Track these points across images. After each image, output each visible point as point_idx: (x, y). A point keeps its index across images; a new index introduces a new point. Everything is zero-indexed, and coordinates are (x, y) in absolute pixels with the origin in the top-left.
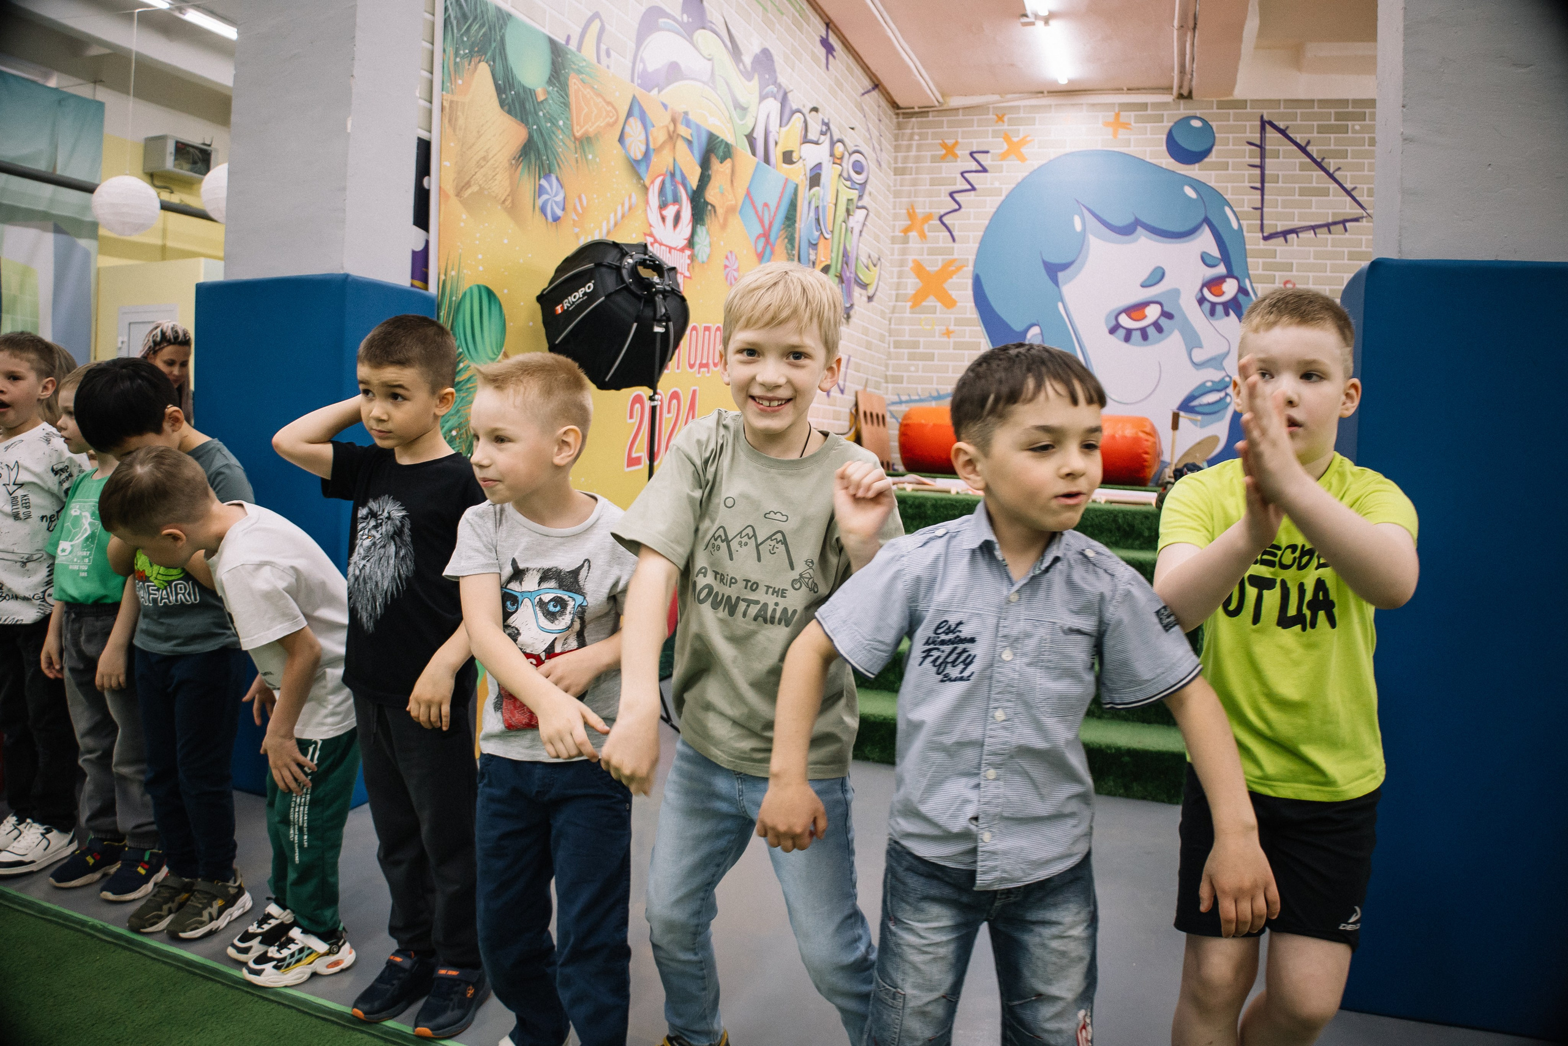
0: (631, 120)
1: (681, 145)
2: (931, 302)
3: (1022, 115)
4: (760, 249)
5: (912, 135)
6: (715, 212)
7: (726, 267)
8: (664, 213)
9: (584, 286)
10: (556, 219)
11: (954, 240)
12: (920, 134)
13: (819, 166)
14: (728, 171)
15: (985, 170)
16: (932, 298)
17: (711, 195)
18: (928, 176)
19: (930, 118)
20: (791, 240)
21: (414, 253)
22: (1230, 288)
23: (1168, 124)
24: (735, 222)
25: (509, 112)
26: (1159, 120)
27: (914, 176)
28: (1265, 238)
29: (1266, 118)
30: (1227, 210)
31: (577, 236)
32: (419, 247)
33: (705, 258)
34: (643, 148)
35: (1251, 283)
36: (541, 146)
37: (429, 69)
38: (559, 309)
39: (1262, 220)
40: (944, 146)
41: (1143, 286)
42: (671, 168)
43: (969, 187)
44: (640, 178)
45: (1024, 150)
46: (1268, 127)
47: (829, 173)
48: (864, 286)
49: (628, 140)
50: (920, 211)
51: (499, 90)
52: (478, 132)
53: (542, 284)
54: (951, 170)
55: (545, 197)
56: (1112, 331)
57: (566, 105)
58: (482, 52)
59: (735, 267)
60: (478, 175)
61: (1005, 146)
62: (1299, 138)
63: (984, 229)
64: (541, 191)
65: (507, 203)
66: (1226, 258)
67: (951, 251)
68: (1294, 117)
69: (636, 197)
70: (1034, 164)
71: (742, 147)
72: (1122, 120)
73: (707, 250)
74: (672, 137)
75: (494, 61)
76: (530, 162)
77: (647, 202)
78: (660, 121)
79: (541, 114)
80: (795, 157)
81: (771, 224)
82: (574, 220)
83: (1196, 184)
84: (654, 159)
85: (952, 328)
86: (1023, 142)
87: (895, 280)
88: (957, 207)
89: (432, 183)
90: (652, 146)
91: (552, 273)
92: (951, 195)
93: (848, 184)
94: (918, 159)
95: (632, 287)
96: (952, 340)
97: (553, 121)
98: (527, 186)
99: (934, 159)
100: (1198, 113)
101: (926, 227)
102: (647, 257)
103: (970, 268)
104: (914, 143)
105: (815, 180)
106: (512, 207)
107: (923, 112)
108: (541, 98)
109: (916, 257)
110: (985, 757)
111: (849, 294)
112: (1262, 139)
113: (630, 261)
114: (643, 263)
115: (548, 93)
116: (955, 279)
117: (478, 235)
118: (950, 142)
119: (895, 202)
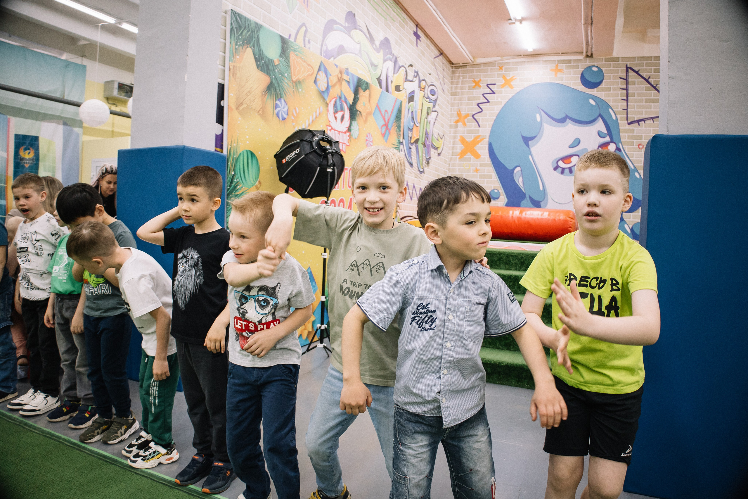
0: (320, 72)
1: (344, 84)
2: (468, 155)
3: (511, 66)
4: (383, 132)
5: (459, 77)
6: (361, 114)
7: (367, 140)
8: (336, 115)
9: (295, 150)
10: (284, 119)
11: (479, 126)
12: (463, 76)
13: (413, 92)
14: (367, 96)
15: (494, 93)
16: (469, 154)
17: (359, 106)
18: (467, 96)
19: (468, 69)
20: (399, 127)
21: (217, 136)
22: (612, 148)
23: (581, 70)
24: (371, 119)
25: (261, 70)
26: (577, 67)
27: (460, 96)
28: (629, 124)
29: (628, 66)
30: (610, 110)
31: (294, 127)
32: (219, 133)
33: (356, 137)
34: (326, 85)
35: (622, 145)
36: (276, 85)
37: (224, 51)
38: (284, 161)
39: (627, 115)
40: (474, 81)
41: (570, 147)
42: (339, 94)
43: (486, 101)
44: (324, 99)
45: (512, 83)
46: (629, 70)
47: (418, 96)
48: (436, 148)
49: (318, 82)
50: (463, 113)
51: (257, 60)
52: (247, 80)
53: (277, 149)
54: (478, 93)
55: (278, 109)
56: (555, 169)
57: (289, 66)
58: (248, 43)
59: (371, 140)
60: (246, 99)
61: (503, 81)
62: (645, 75)
63: (493, 121)
64: (277, 106)
65: (260, 112)
66: (610, 133)
67: (478, 131)
68: (642, 65)
69: (323, 108)
70: (517, 89)
71: (375, 85)
72: (559, 68)
73: (357, 133)
74: (340, 80)
75: (254, 47)
76: (271, 93)
77: (328, 110)
78: (334, 73)
79: (276, 71)
80: (401, 88)
81: (389, 120)
82: (292, 119)
83: (594, 98)
84: (331, 90)
85: (478, 168)
86: (512, 79)
87: (452, 145)
88: (481, 110)
89: (224, 103)
90: (330, 84)
91: (281, 145)
92: (478, 105)
93: (428, 100)
94: (462, 88)
95: (318, 151)
96: (478, 174)
97: (282, 74)
98: (270, 103)
99: (470, 88)
100: (596, 64)
101: (466, 120)
102: (324, 137)
103: (487, 139)
104: (460, 80)
105: (411, 99)
106: (263, 113)
107: (464, 66)
108: (276, 63)
109: (462, 135)
110: (442, 364)
111: (429, 152)
112: (627, 76)
113: (317, 138)
114: (323, 139)
115: (280, 61)
116: (480, 145)
117: (246, 127)
118: (477, 80)
119: (451, 109)
